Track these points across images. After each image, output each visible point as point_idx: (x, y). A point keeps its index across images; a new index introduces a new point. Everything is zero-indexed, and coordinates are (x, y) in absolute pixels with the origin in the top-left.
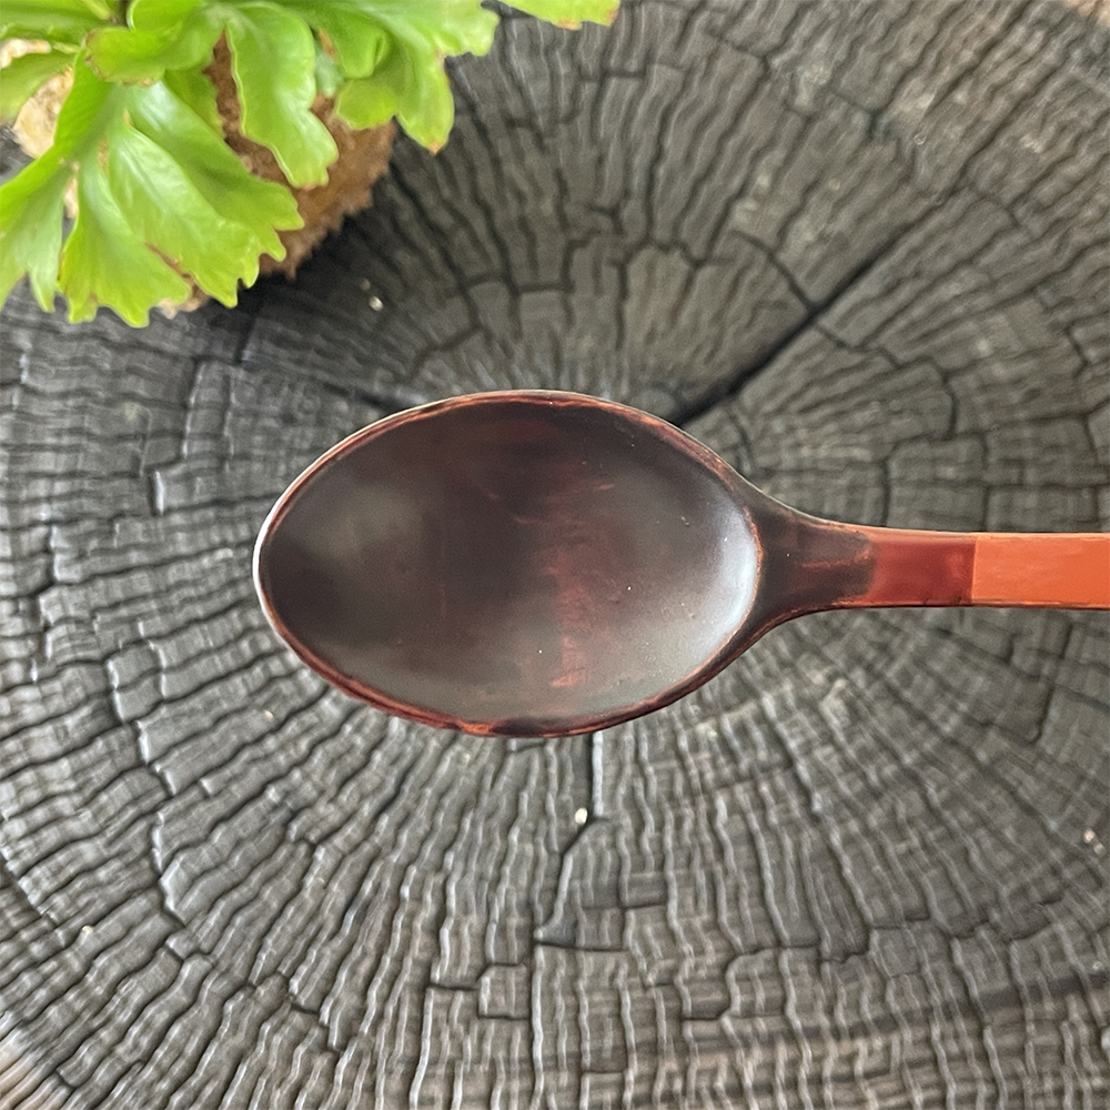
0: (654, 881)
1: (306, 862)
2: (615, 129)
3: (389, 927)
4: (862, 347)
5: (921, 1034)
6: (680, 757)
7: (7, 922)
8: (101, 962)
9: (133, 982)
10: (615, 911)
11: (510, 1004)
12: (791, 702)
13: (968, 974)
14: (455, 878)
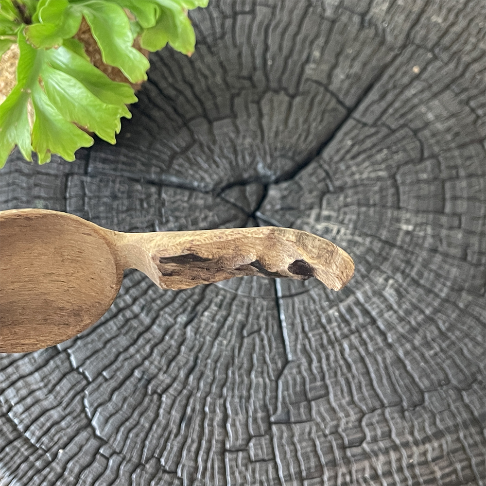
0: (321, 386)
1: (158, 403)
2: (244, 39)
3: (202, 426)
4: (374, 124)
5: (455, 437)
6: (324, 327)
7: (22, 454)
8: (70, 465)
9: (87, 471)
10: (305, 403)
11: (264, 454)
12: (370, 294)
13: (472, 406)
14: (229, 399)
